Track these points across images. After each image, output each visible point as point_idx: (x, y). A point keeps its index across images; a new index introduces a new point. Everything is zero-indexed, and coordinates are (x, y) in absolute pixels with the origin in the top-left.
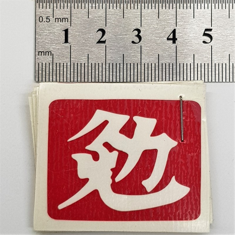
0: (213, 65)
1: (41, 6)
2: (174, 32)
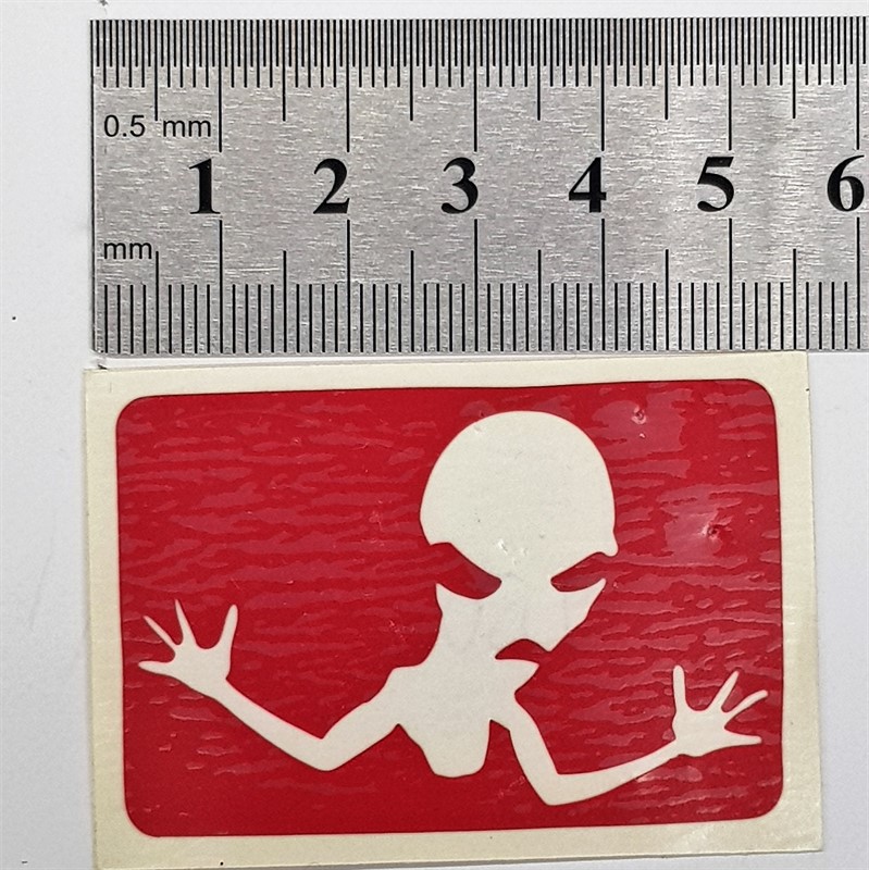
1: (111, 78)
2: (595, 168)
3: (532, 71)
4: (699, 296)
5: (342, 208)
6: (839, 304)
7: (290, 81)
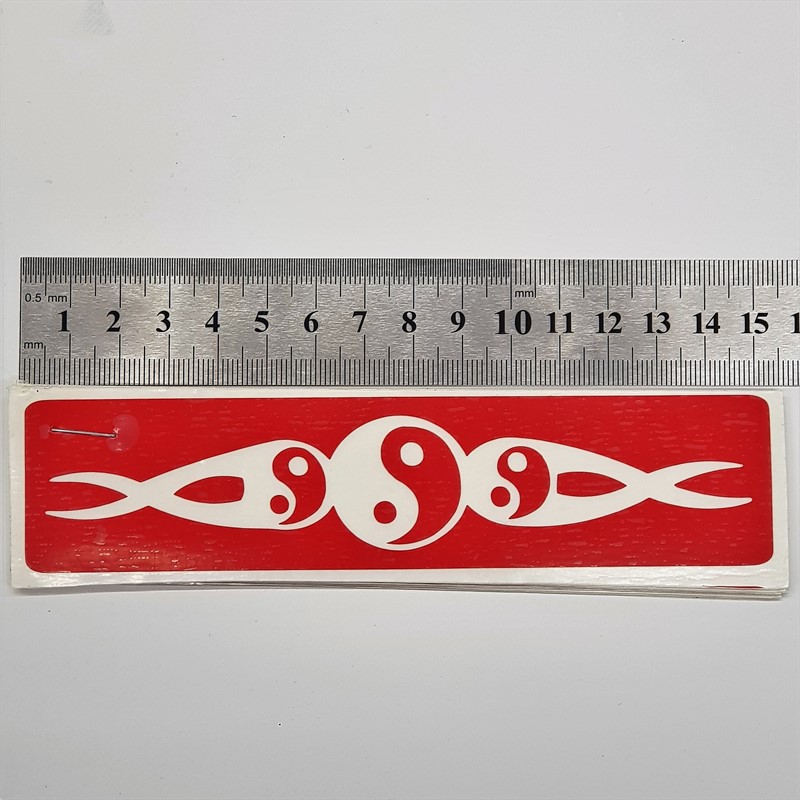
0: (269, 362)
1: (28, 279)
2: (215, 315)
3: (192, 278)
4: (255, 364)
5: (118, 330)
6: (308, 368)
7: (98, 281)
